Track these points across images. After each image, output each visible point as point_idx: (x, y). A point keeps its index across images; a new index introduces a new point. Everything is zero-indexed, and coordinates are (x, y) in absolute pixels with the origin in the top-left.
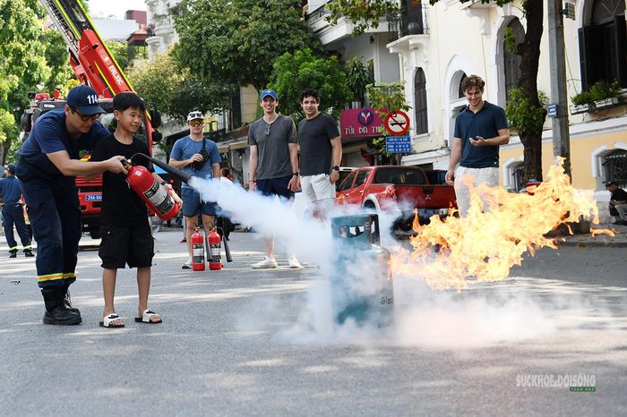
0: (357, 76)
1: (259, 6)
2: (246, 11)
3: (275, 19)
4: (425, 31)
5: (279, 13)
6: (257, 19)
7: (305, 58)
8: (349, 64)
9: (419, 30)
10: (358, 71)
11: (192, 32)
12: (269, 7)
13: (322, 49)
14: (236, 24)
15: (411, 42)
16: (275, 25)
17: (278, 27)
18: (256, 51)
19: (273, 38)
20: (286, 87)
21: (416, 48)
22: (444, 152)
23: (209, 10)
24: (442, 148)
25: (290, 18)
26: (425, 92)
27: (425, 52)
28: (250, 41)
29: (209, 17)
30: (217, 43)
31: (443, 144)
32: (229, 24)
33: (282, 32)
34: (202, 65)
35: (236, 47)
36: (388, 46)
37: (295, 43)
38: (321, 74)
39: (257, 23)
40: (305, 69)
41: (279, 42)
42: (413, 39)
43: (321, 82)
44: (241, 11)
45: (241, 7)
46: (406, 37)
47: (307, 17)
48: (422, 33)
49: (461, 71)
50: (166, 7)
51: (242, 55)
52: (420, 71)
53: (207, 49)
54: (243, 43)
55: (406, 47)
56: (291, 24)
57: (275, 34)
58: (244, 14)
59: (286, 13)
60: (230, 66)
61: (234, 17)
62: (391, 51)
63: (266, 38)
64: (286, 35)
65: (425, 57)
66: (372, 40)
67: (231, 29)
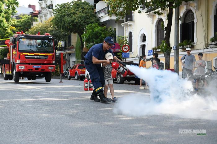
0: (111, 33)
1: (81, 8)
2: (77, 9)
3: (86, 13)
4: (133, 21)
5: (87, 11)
6: (80, 12)
7: (96, 26)
8: (109, 29)
9: (131, 20)
10: (111, 31)
11: (59, 15)
12: (84, 9)
13: (100, 24)
14: (74, 13)
15: (129, 24)
16: (86, 14)
17: (87, 15)
18: (80, 23)
19: (85, 19)
20: (90, 35)
21: (130, 25)
22: (137, 58)
23: (64, 8)
24: (137, 57)
25: (91, 13)
26: (132, 39)
27: (133, 27)
28: (78, 19)
29: (65, 10)
30: (67, 19)
31: (137, 56)
32: (71, 13)
33: (88, 17)
34: (62, 26)
35: (73, 21)
36: (121, 24)
37: (92, 21)
38: (101, 31)
39: (81, 13)
40: (96, 30)
41: (87, 20)
42: (129, 23)
43: (101, 34)
44: (75, 9)
45: (75, 8)
46: (127, 22)
47: (96, 13)
48: (132, 21)
49: (144, 34)
50: (46, 5)
51: (75, 23)
52: (131, 33)
53: (64, 20)
54: (76, 20)
55: (127, 25)
56: (91, 15)
57: (86, 18)
58: (76, 10)
59: (90, 11)
60: (71, 27)
61: (73, 11)
62: (122, 26)
63: (83, 18)
64: (89, 18)
65: (133, 28)
66: (116, 22)
67: (72, 15)
